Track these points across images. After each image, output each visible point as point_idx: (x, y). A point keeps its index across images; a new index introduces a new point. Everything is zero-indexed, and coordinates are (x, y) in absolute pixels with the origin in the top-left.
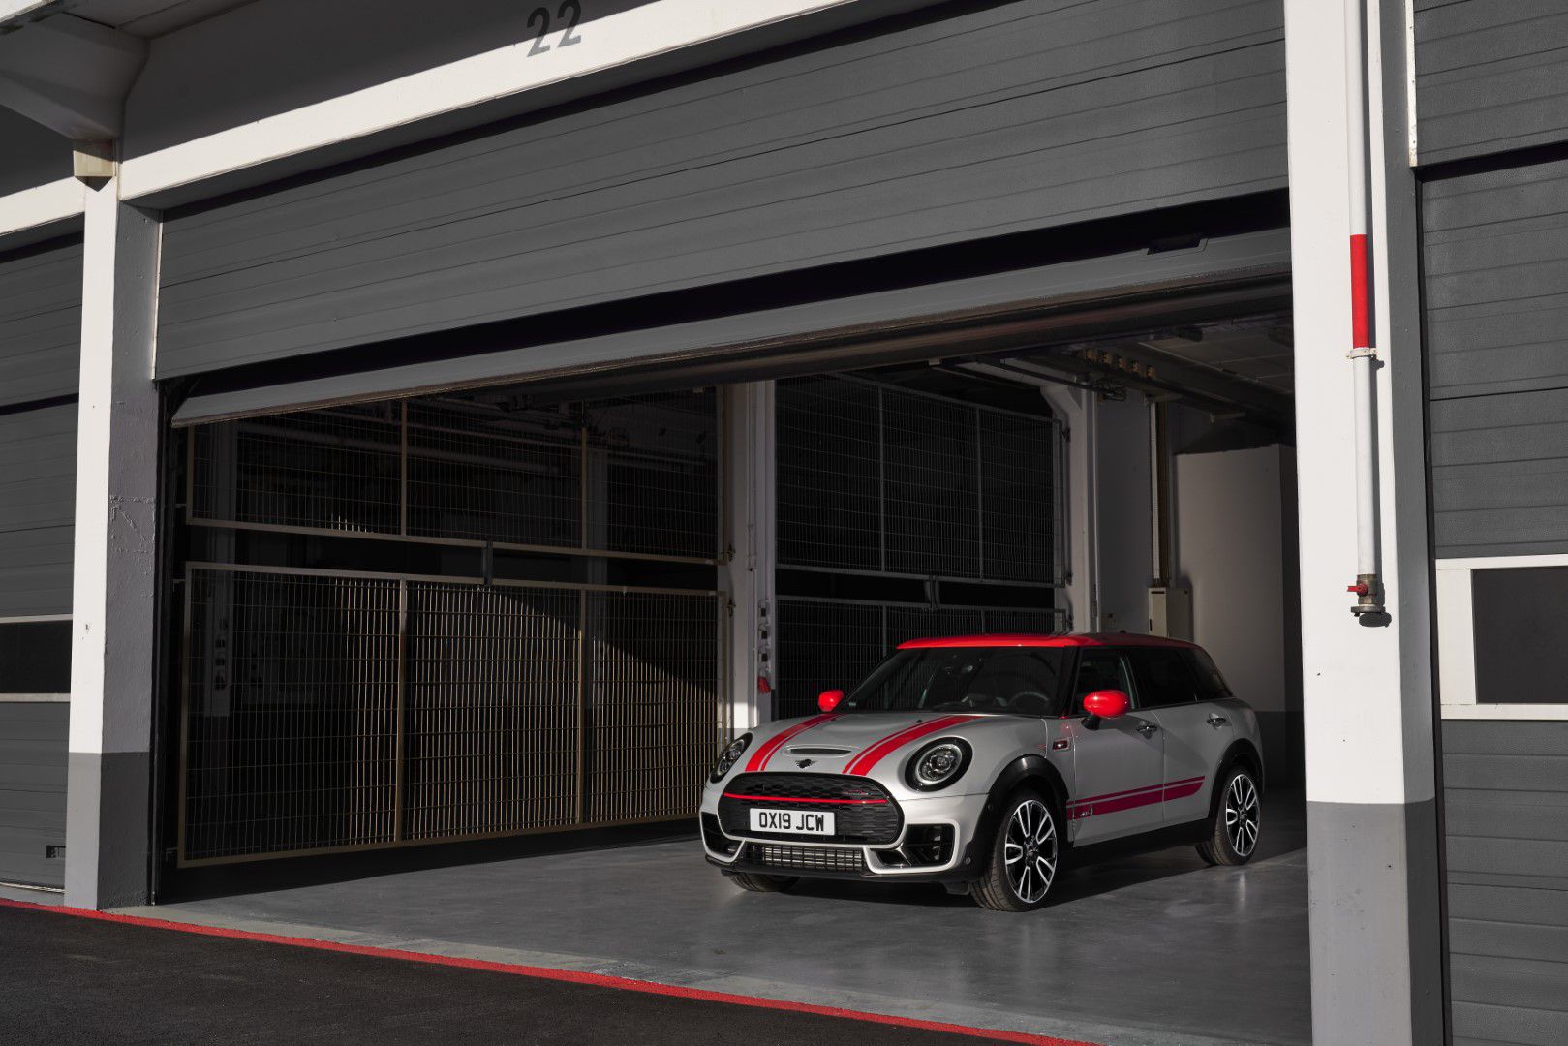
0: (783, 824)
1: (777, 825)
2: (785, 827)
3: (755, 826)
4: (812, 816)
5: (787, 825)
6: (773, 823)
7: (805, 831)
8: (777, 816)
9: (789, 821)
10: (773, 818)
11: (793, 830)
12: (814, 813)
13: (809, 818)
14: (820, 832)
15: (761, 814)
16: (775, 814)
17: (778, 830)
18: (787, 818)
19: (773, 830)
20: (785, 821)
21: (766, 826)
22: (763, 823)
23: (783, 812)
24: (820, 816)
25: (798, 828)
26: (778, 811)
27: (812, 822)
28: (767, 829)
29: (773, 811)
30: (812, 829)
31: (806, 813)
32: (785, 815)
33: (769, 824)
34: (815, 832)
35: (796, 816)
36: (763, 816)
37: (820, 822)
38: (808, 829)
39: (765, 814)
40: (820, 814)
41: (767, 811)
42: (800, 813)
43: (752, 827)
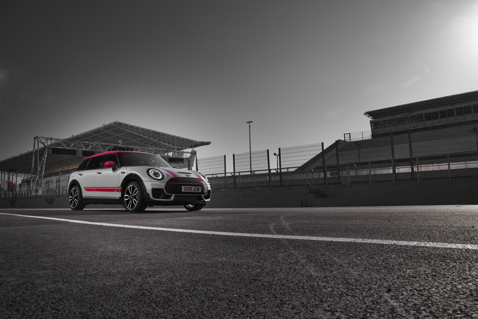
0: (190, 190)
3: (183, 190)
5: (191, 190)
6: (187, 189)
7: (195, 191)
9: (191, 189)
10: (188, 189)
11: (192, 191)
12: (197, 187)
14: (198, 192)
15: (185, 187)
16: (188, 187)
17: (189, 191)
19: (187, 191)
20: (190, 189)
22: (185, 190)
25: (193, 191)
27: (197, 189)
28: (186, 191)
30: (196, 191)
31: (195, 187)
32: (190, 187)
33: (187, 190)
34: (197, 192)
37: (198, 189)
40: (198, 187)
41: (186, 187)
42: (194, 187)
43: (182, 191)
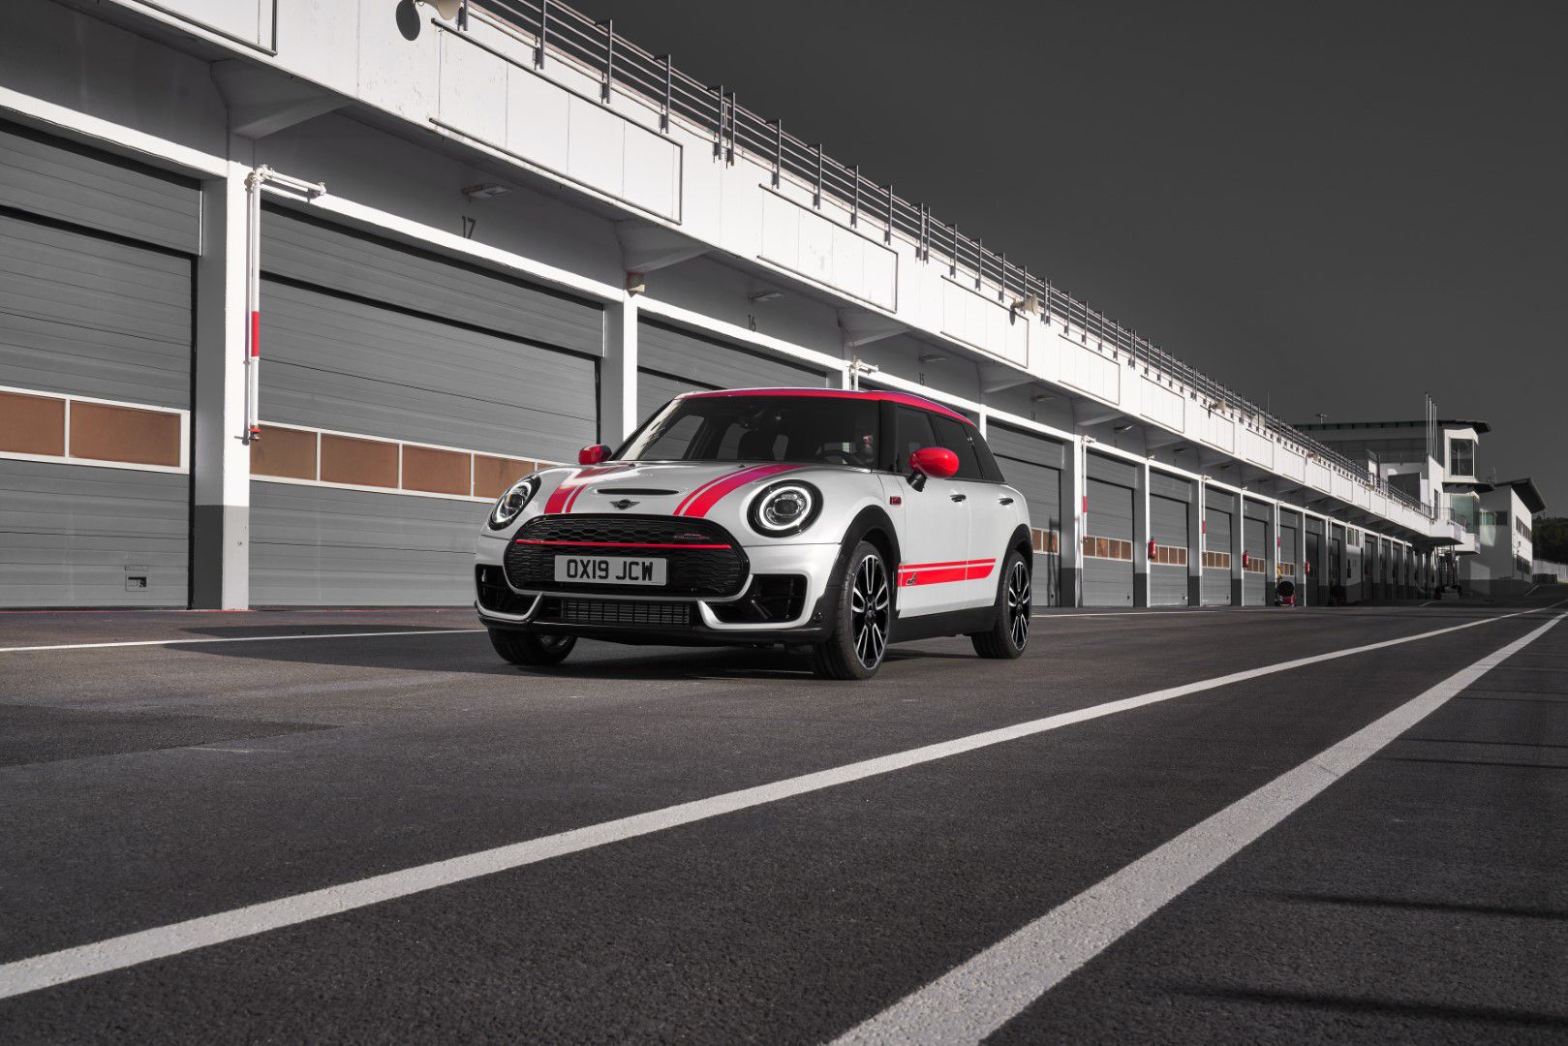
0: (598, 573)
1: (591, 575)
2: (601, 577)
3: (560, 576)
4: (637, 564)
5: (603, 574)
6: (585, 572)
7: (627, 581)
8: (591, 564)
9: (606, 570)
10: (585, 567)
11: (612, 580)
12: (640, 560)
13: (633, 566)
14: (647, 582)
15: (570, 561)
16: (589, 562)
17: (591, 580)
18: (603, 566)
19: (585, 580)
20: (601, 569)
21: (575, 576)
22: (572, 573)
23: (598, 559)
24: (647, 564)
25: (618, 578)
26: (592, 558)
27: (637, 571)
28: (577, 580)
29: (585, 559)
30: (637, 578)
31: (629, 560)
32: (601, 562)
33: (579, 574)
34: (640, 582)
35: (616, 564)
36: (572, 565)
37: (647, 571)
38: (631, 578)
39: (575, 561)
40: (647, 561)
41: (578, 558)
42: (622, 559)
43: (558, 578)
